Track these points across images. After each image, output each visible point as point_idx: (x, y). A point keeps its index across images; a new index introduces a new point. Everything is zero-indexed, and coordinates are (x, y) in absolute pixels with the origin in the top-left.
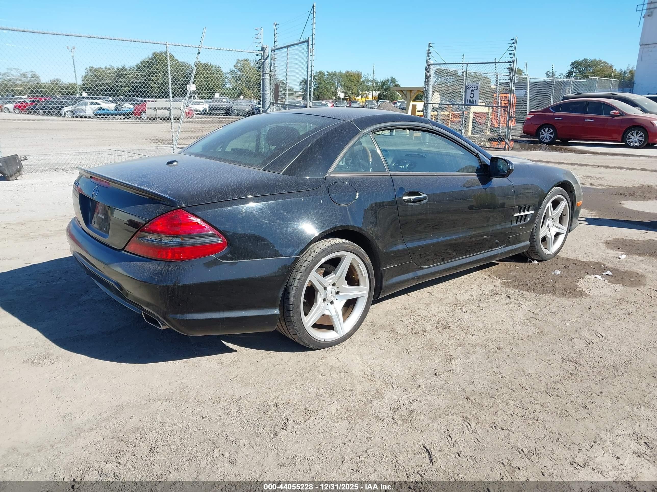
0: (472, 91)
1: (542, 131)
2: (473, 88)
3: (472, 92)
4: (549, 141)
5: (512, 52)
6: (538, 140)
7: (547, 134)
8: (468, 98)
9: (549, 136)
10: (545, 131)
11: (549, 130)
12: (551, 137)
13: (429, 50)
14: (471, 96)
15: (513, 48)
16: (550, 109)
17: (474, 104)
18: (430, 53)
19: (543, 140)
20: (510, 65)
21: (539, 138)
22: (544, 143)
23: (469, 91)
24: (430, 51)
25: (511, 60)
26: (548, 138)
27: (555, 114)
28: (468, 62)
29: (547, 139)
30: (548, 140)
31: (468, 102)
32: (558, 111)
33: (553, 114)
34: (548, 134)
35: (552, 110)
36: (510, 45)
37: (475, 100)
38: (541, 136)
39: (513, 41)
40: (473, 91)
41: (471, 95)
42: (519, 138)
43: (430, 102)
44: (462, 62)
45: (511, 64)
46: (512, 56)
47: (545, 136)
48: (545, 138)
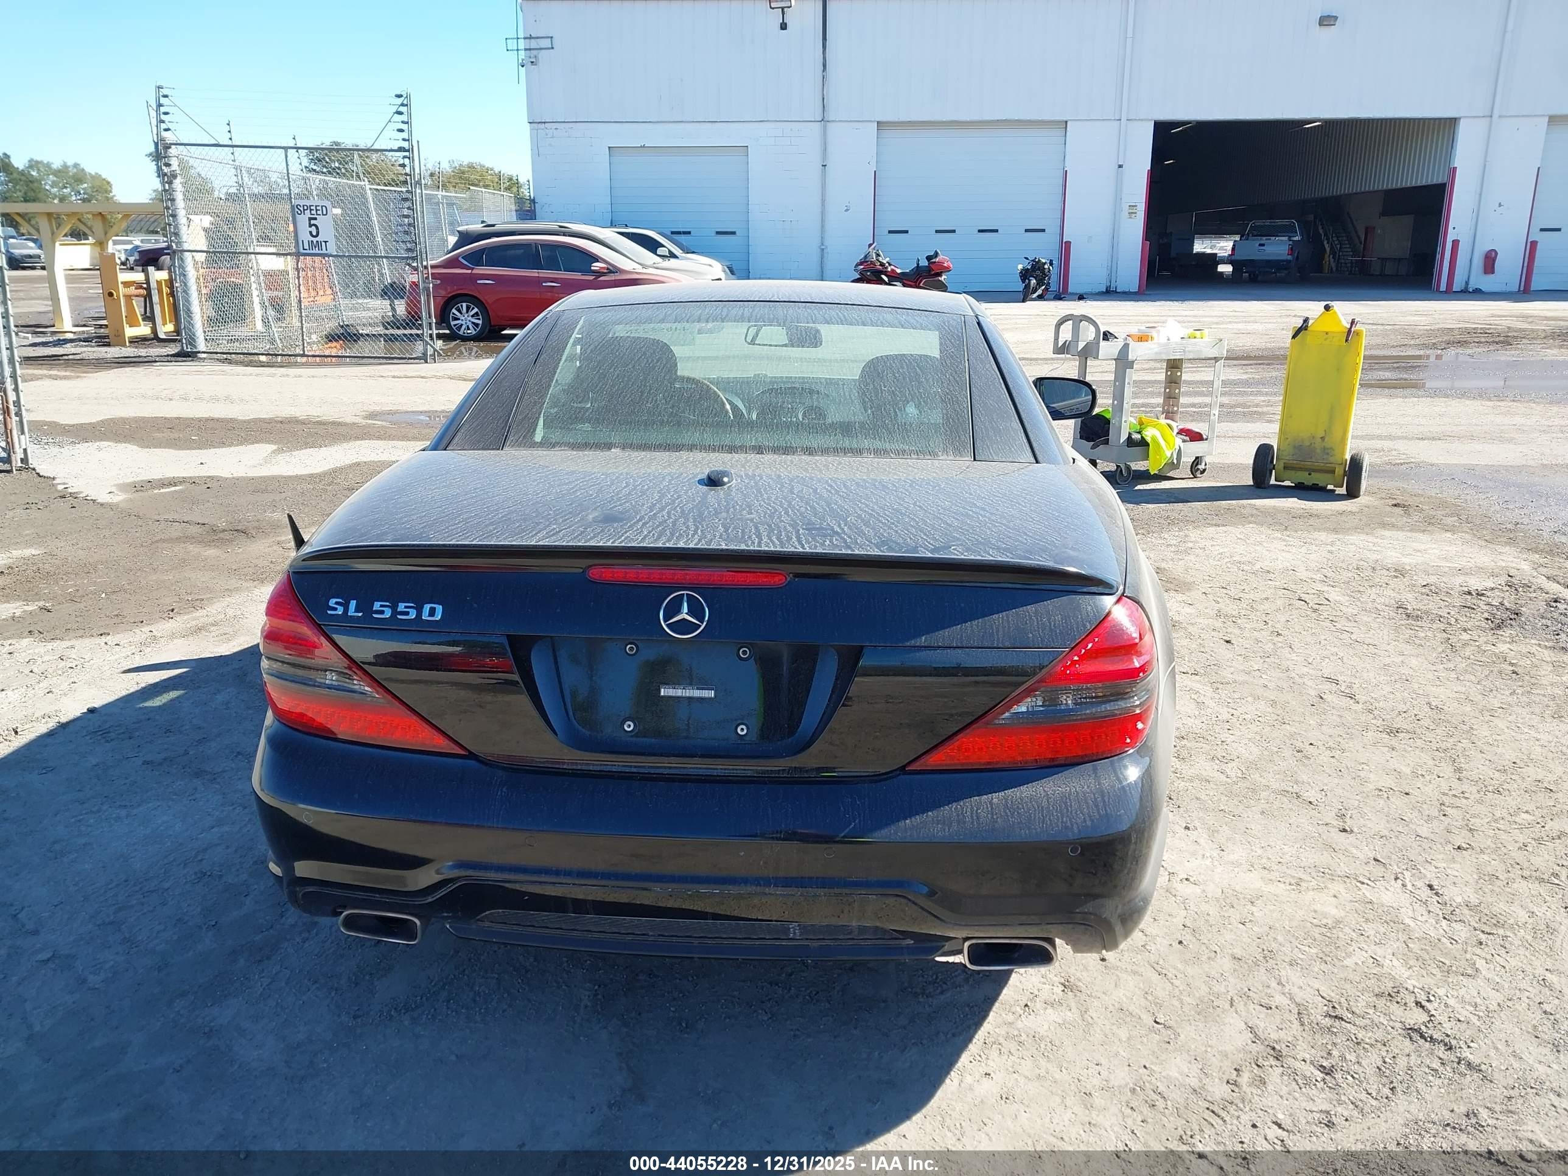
0: (310, 219)
1: (454, 311)
2: (314, 212)
3: (313, 222)
4: (474, 333)
5: (405, 127)
6: (447, 332)
7: (467, 319)
8: (305, 236)
9: (473, 323)
10: (459, 311)
11: (468, 308)
12: (477, 325)
13: (160, 105)
14: (311, 233)
15: (404, 118)
16: (460, 259)
17: (324, 251)
18: (166, 113)
19: (461, 333)
20: (405, 157)
21: (449, 327)
22: (465, 339)
23: (303, 219)
24: (162, 109)
25: (406, 145)
26: (470, 327)
27: (474, 272)
28: (286, 145)
29: (469, 329)
30: (472, 331)
31: (306, 247)
32: (479, 263)
33: (469, 271)
34: (470, 318)
35: (466, 263)
36: (394, 109)
37: (326, 242)
38: (453, 323)
39: (400, 101)
40: (316, 219)
41: (310, 229)
42: (380, 330)
43: (186, 247)
44: (230, 143)
45: (407, 154)
46: (405, 135)
47: (463, 323)
48: (463, 327)
